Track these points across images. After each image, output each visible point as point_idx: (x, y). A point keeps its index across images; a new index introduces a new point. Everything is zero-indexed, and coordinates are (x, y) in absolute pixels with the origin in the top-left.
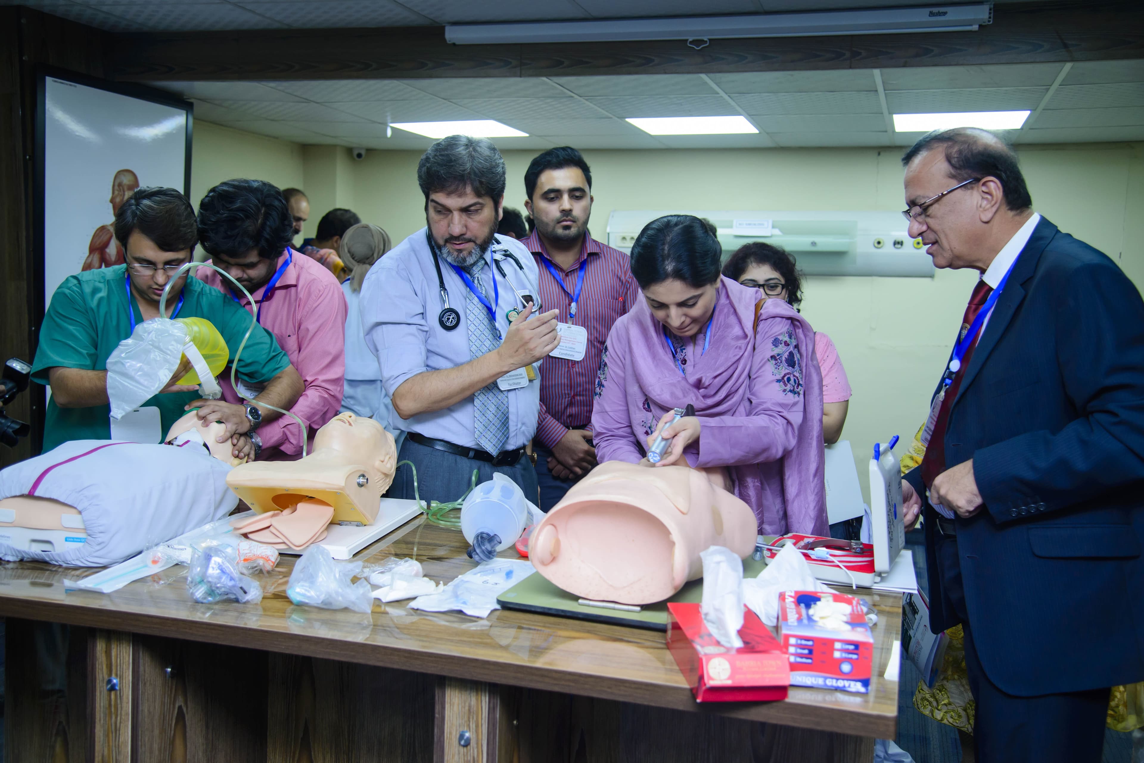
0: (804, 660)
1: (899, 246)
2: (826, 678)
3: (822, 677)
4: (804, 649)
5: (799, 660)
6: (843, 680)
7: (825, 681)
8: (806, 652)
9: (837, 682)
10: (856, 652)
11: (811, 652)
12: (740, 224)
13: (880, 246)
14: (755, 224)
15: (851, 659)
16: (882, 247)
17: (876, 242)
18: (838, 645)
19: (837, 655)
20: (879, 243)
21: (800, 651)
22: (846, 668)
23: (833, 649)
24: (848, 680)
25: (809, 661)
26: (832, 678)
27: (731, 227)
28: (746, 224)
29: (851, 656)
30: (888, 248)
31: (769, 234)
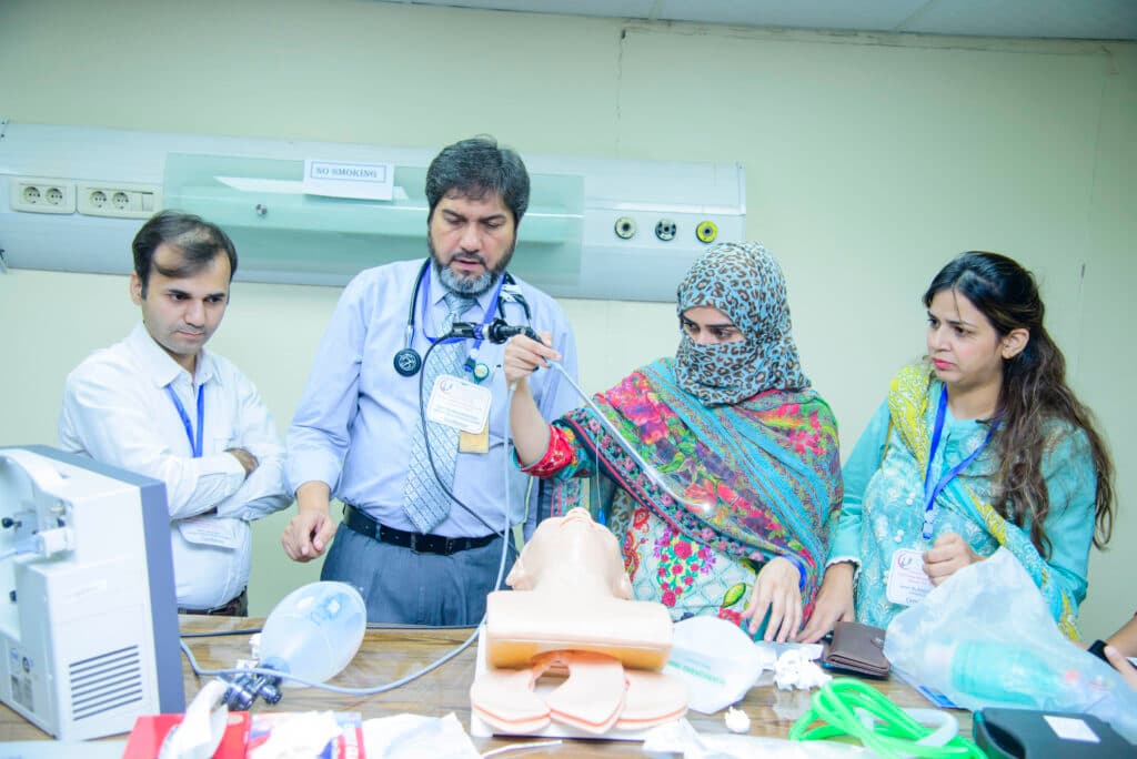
1: (669, 236)
12: (319, 170)
13: (628, 234)
14: (355, 173)
16: (633, 235)
17: (624, 221)
20: (626, 227)
27: (300, 178)
28: (334, 172)
30: (645, 239)
31: (389, 198)
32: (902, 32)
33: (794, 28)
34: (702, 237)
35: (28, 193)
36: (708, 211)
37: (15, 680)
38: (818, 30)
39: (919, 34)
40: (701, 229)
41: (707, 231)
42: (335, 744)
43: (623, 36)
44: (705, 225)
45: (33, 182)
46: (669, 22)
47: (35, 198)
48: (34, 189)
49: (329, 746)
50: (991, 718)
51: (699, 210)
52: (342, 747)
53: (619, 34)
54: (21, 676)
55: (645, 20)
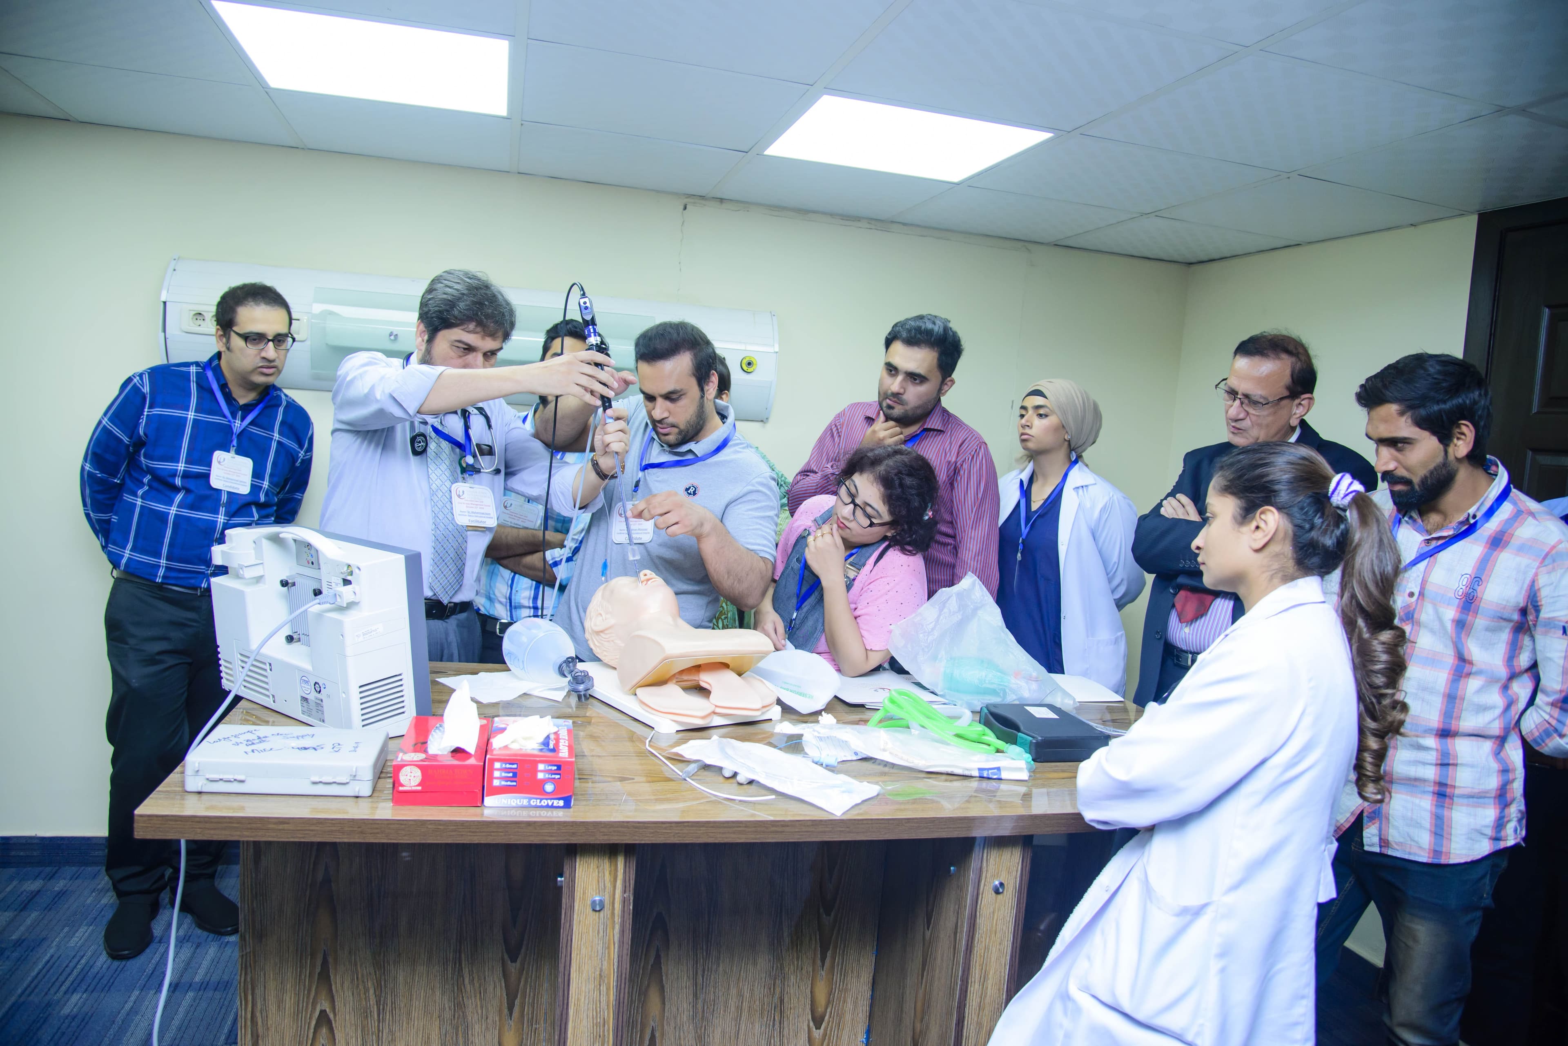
0: (509, 783)
2: (530, 799)
3: (526, 798)
4: (509, 773)
5: (504, 783)
6: (547, 799)
7: (529, 802)
8: (511, 775)
9: (540, 802)
10: (558, 772)
11: (515, 775)
15: (554, 778)
18: (541, 767)
19: (540, 776)
21: (504, 774)
22: (549, 787)
23: (536, 771)
24: (551, 799)
25: (514, 784)
26: (537, 799)
29: (553, 776)
32: (892, 222)
33: (814, 212)
34: (745, 368)
35: (195, 318)
36: (749, 348)
37: (304, 699)
38: (832, 215)
39: (904, 224)
40: (745, 361)
41: (749, 364)
42: (552, 737)
43: (685, 208)
44: (747, 359)
45: (200, 309)
46: (721, 200)
47: (201, 322)
48: (200, 314)
49: (548, 737)
50: (993, 710)
51: (743, 347)
52: (557, 740)
53: (682, 207)
54: (313, 696)
55: (702, 197)
